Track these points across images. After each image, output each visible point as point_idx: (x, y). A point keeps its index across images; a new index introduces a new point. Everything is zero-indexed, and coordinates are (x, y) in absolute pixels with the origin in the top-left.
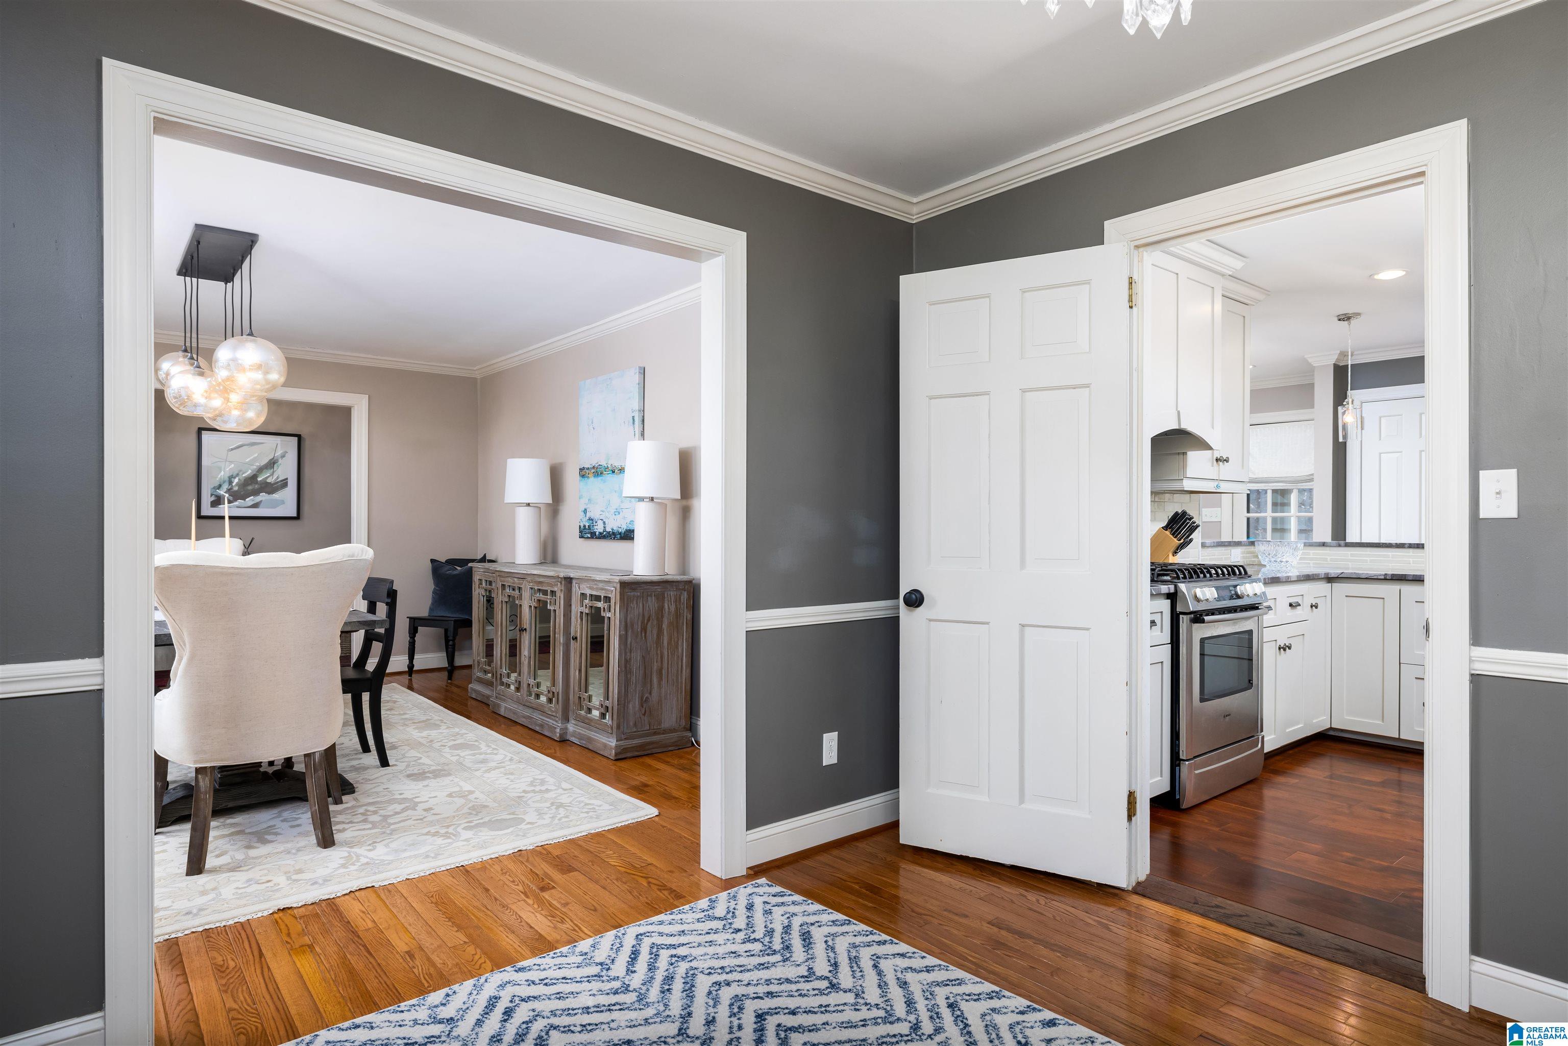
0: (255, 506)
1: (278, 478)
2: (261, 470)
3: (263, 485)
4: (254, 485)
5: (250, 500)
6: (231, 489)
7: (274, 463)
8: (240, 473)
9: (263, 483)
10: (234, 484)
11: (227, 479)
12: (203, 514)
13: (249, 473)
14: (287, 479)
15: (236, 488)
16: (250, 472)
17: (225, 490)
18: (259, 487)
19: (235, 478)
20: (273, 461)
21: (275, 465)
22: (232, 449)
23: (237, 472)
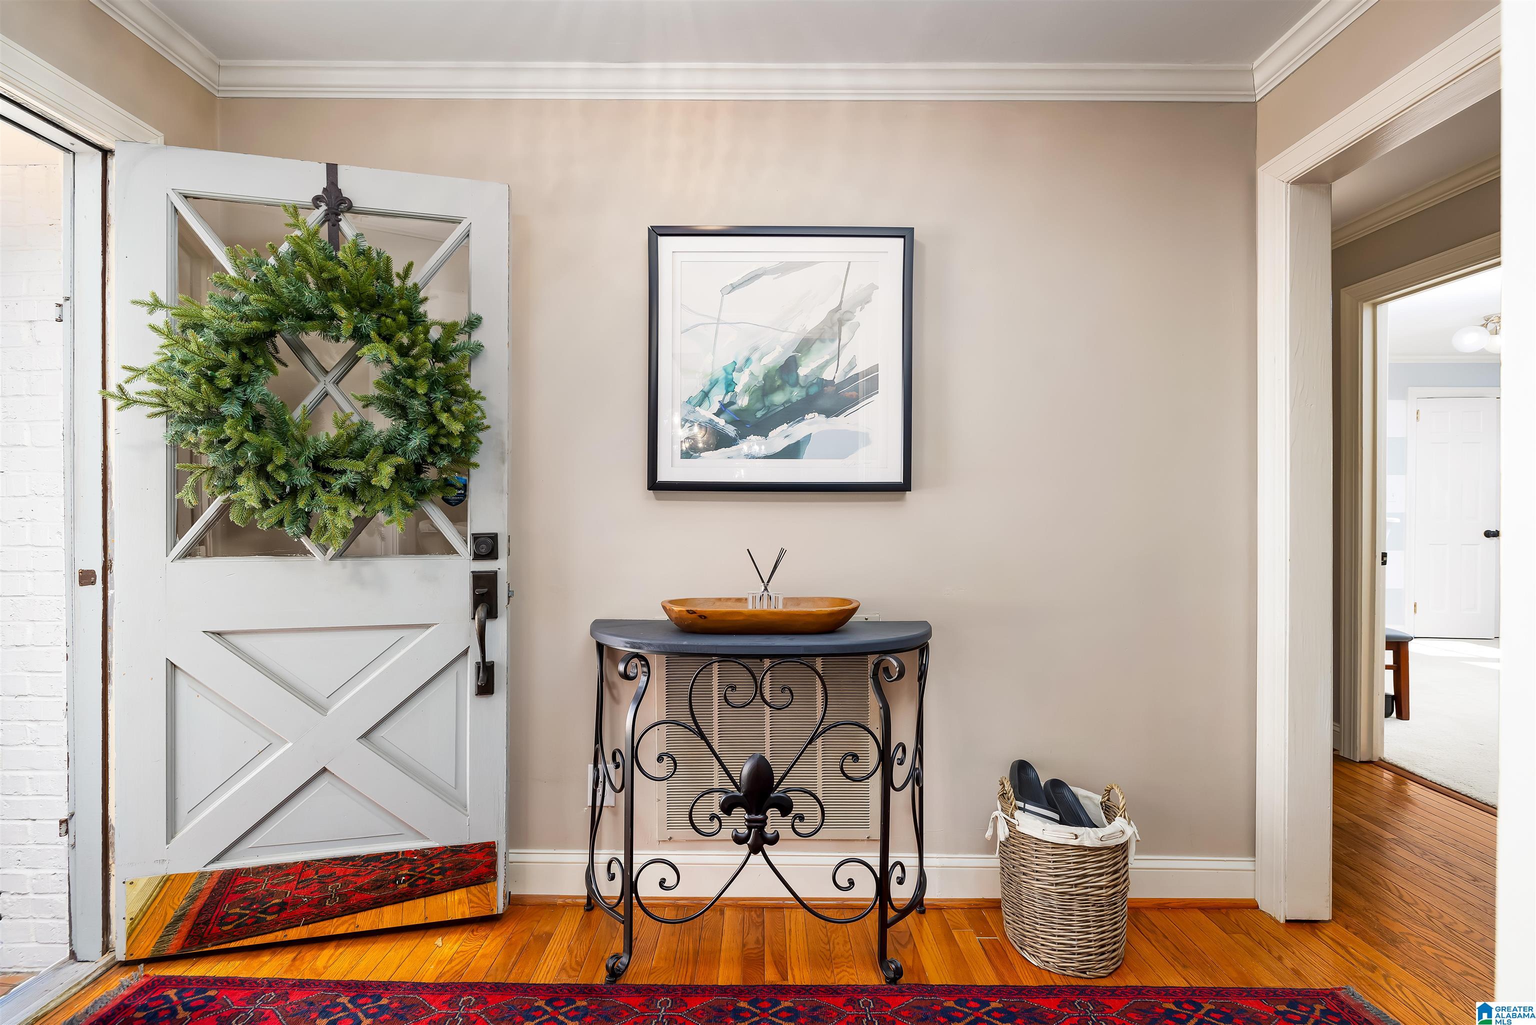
0: (792, 452)
1: (852, 365)
2: (805, 345)
3: (813, 390)
4: (788, 389)
5: (780, 438)
6: (731, 403)
7: (841, 323)
8: (754, 357)
9: (812, 385)
10: (738, 389)
11: (721, 375)
12: (663, 476)
13: (774, 358)
14: (876, 368)
15: (743, 402)
16: (779, 349)
17: (716, 407)
18: (803, 393)
19: (741, 370)
20: (837, 315)
21: (844, 329)
22: (734, 287)
23: (746, 354)
